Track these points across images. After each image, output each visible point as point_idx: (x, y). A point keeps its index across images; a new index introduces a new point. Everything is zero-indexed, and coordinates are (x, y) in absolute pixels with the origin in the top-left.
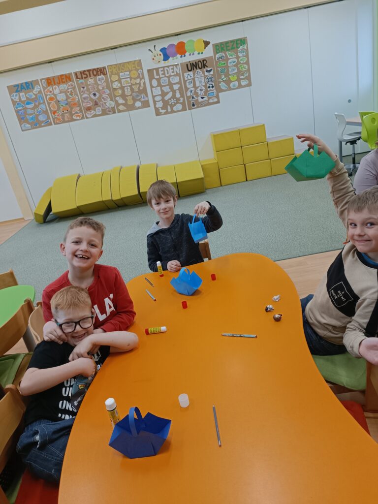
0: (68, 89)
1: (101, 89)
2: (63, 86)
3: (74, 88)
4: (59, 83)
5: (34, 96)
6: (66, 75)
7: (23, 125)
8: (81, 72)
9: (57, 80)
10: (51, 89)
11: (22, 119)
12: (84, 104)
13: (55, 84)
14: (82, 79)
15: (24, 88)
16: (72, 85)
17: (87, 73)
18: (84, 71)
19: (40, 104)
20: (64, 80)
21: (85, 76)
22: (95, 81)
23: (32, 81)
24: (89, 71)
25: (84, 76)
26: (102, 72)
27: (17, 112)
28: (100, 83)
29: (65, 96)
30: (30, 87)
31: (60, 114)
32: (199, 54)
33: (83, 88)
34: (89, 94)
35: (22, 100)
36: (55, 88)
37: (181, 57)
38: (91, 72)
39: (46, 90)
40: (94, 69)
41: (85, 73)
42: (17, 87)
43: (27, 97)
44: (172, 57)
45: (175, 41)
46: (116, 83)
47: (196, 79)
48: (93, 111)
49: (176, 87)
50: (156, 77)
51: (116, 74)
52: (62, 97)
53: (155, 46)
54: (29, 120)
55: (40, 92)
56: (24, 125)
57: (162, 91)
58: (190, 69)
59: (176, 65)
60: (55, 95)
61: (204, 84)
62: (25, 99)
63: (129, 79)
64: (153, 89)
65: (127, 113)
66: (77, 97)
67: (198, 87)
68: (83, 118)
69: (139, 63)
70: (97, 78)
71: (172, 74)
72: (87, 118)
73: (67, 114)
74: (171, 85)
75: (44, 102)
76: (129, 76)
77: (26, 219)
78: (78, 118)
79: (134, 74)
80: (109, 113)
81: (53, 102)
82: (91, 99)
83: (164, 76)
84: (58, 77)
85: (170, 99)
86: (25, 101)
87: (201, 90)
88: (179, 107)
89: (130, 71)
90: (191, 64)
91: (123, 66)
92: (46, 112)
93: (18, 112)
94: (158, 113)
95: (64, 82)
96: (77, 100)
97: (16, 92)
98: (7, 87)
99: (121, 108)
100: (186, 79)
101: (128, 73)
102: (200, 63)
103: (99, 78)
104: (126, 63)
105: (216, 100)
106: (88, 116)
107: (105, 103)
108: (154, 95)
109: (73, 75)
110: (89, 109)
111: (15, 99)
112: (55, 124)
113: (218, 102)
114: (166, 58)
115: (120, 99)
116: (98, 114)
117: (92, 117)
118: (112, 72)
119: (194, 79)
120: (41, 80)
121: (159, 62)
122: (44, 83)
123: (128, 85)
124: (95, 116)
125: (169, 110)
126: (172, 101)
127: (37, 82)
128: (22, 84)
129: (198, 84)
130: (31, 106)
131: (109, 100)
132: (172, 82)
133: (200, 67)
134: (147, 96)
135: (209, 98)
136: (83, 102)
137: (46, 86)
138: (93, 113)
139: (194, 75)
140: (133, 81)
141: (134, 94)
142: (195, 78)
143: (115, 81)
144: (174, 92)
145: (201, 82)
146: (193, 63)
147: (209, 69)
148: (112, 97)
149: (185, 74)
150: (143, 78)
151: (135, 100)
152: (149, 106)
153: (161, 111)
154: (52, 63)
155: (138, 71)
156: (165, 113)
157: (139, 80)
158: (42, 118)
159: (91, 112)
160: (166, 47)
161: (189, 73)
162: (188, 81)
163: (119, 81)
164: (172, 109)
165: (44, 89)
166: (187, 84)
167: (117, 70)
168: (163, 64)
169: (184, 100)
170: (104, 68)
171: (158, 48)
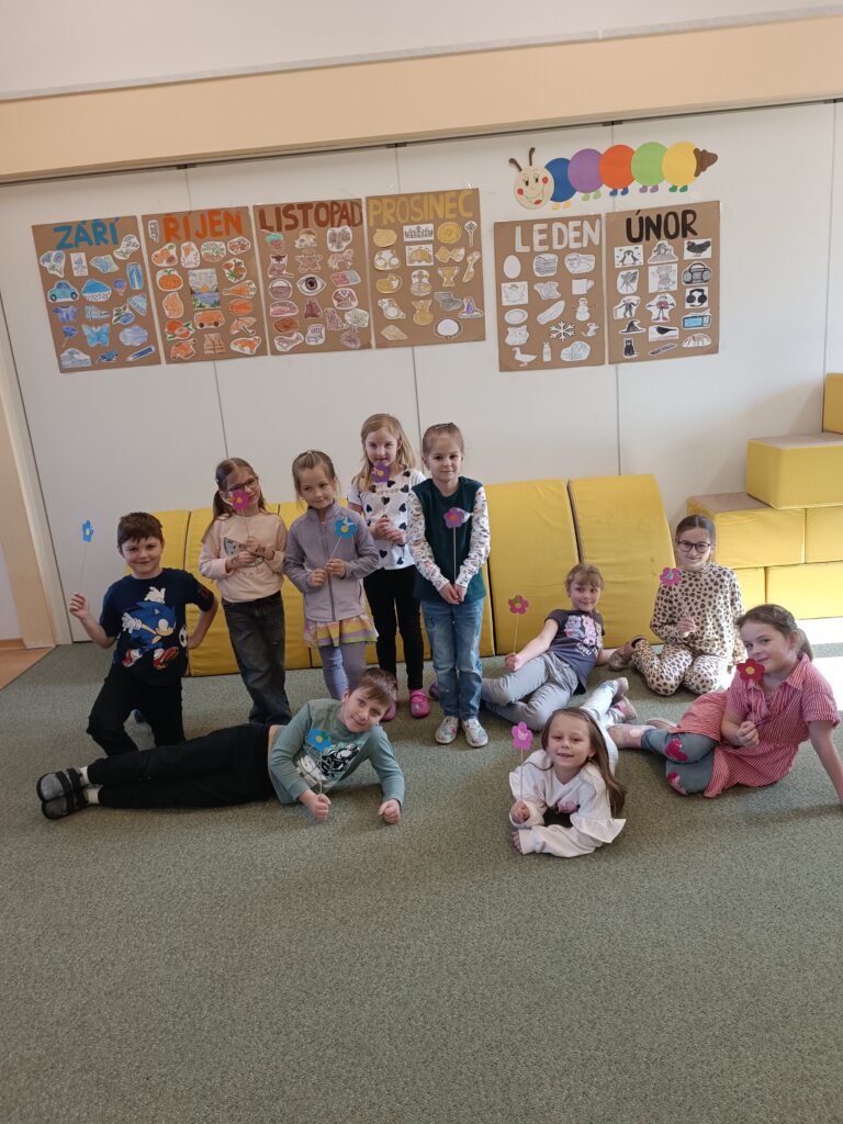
0: (229, 256)
1: (335, 267)
2: (215, 248)
3: (248, 256)
4: (201, 237)
5: (115, 268)
6: (227, 213)
7: (66, 353)
8: (277, 209)
9: (196, 226)
10: (173, 252)
11: (65, 334)
12: (272, 310)
13: (188, 238)
14: (279, 230)
15: (86, 238)
16: (243, 247)
17: (298, 213)
18: (290, 207)
19: (131, 292)
20: (218, 228)
21: (291, 222)
22: (321, 241)
23: (117, 219)
24: (304, 207)
25: (286, 221)
26: (346, 217)
27: (54, 310)
28: (334, 249)
29: (215, 276)
30: (108, 236)
31: (191, 332)
32: (673, 189)
33: (279, 258)
34: (294, 282)
35: (76, 274)
36: (188, 251)
37: (614, 193)
38: (311, 213)
39: (158, 252)
40: (321, 204)
41: (290, 212)
42: (65, 233)
43: (91, 268)
44: (586, 191)
45: (601, 142)
46: (387, 254)
47: (652, 269)
48: (296, 334)
49: (580, 287)
50: (520, 248)
51: (389, 226)
52: (204, 279)
53: (532, 150)
54: (89, 341)
55: (137, 256)
56: (71, 353)
57: (532, 294)
58: (635, 234)
59: (593, 219)
60: (184, 272)
61: (674, 288)
62: (85, 272)
63: (430, 247)
64: (505, 286)
65: (405, 352)
66: (253, 286)
67: (655, 295)
68: (261, 352)
69: (472, 199)
70: (329, 232)
71: (574, 245)
72: (275, 352)
73: (212, 336)
74: (564, 278)
75: (145, 290)
76: (432, 238)
77: (30, 644)
78: (247, 350)
79: (450, 232)
80: (348, 345)
81: (173, 294)
82: (298, 296)
83: (546, 248)
84: (202, 216)
85: (555, 323)
86: (86, 278)
87: (662, 306)
88: (581, 350)
89: (437, 222)
90: (641, 219)
91: (419, 204)
92: (144, 321)
93: (57, 311)
94: (507, 363)
95: (220, 234)
96: (253, 293)
97: (58, 248)
98: (35, 228)
99: (391, 332)
100: (618, 265)
101: (431, 227)
102: (671, 218)
103: (334, 235)
104: (429, 193)
105: (707, 342)
106: (278, 347)
107: (341, 314)
108: (505, 303)
109: (251, 213)
110: (287, 328)
111: (53, 268)
112: (170, 360)
113: (713, 349)
114: (563, 192)
115: (391, 305)
116: (312, 343)
117: (293, 351)
118: (379, 218)
119: (644, 269)
120: (146, 218)
121: (538, 202)
122: (153, 230)
123: (424, 263)
124: (304, 349)
125: (547, 358)
126: (562, 331)
127: (129, 224)
128: (81, 225)
129: (653, 285)
130: (102, 296)
131: (355, 304)
132: (571, 270)
133: (672, 231)
134: (481, 305)
135: (684, 336)
136: (269, 302)
137: (156, 240)
138: (297, 339)
139: (647, 255)
140: (443, 255)
141: (440, 296)
142: (646, 266)
143: (387, 248)
144: (572, 302)
145: (665, 280)
146: (648, 219)
147: (698, 242)
148: (368, 298)
149: (617, 250)
150: (478, 247)
151: (439, 314)
152: (482, 338)
153: (519, 356)
154: (190, 170)
155: (462, 225)
156: (529, 363)
157: (462, 252)
158: (131, 337)
159: (291, 335)
160: (569, 158)
161: (632, 247)
162: (624, 273)
163: (398, 248)
164: (556, 353)
165: (152, 247)
166: (620, 281)
167: (394, 215)
168: (550, 209)
169: (599, 332)
170: (356, 203)
171: (543, 158)
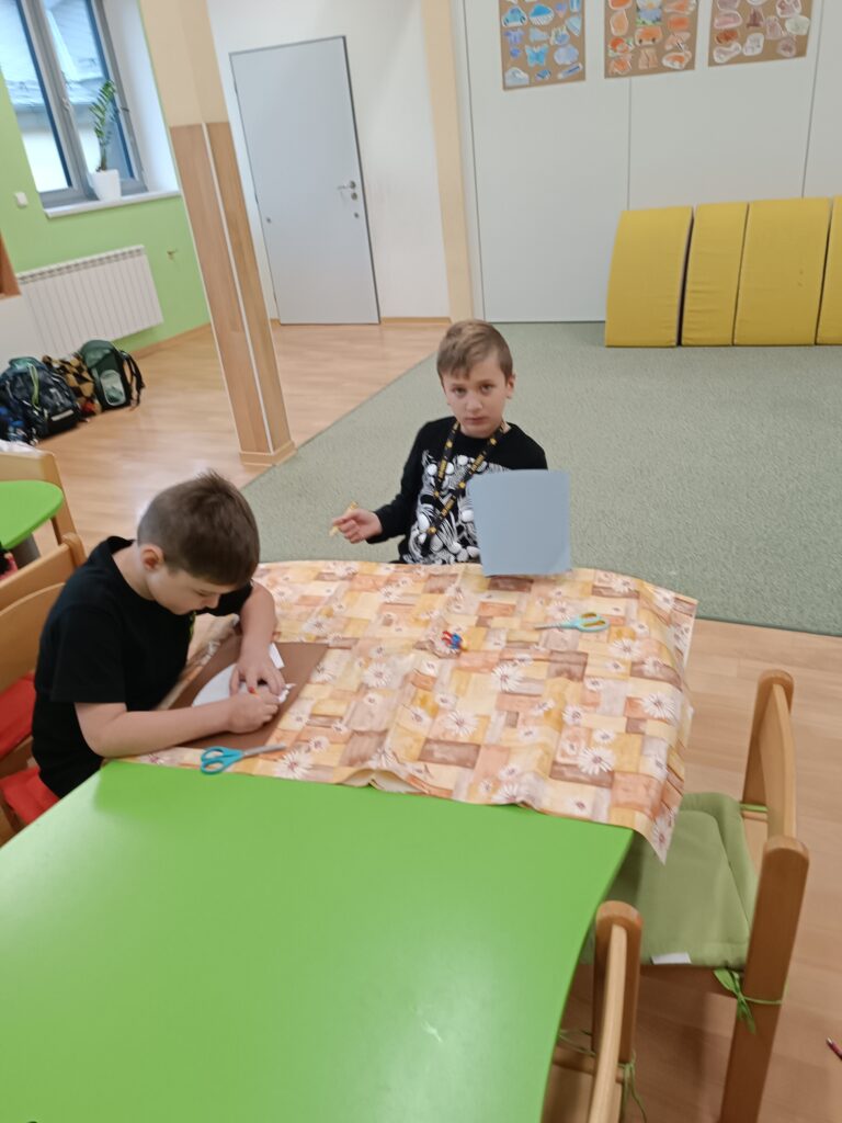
7: (510, 72)
11: (511, 54)
12: (716, 21)
19: (570, 14)
27: (505, 33)
31: (631, 48)
48: (735, 45)
54: (529, 60)
56: (513, 73)
73: (647, 51)
78: (677, 65)
80: (783, 53)
81: (622, 11)
82: (744, 5)
86: (534, 3)
93: (508, 34)
96: (691, 9)
106: (717, 59)
107: (782, 22)
110: (728, 39)
117: (729, 62)
124: (740, 59)
130: (544, 20)
131: (798, 10)
136: (715, 13)
138: (737, 49)
158: (563, 57)
159: (729, 46)
